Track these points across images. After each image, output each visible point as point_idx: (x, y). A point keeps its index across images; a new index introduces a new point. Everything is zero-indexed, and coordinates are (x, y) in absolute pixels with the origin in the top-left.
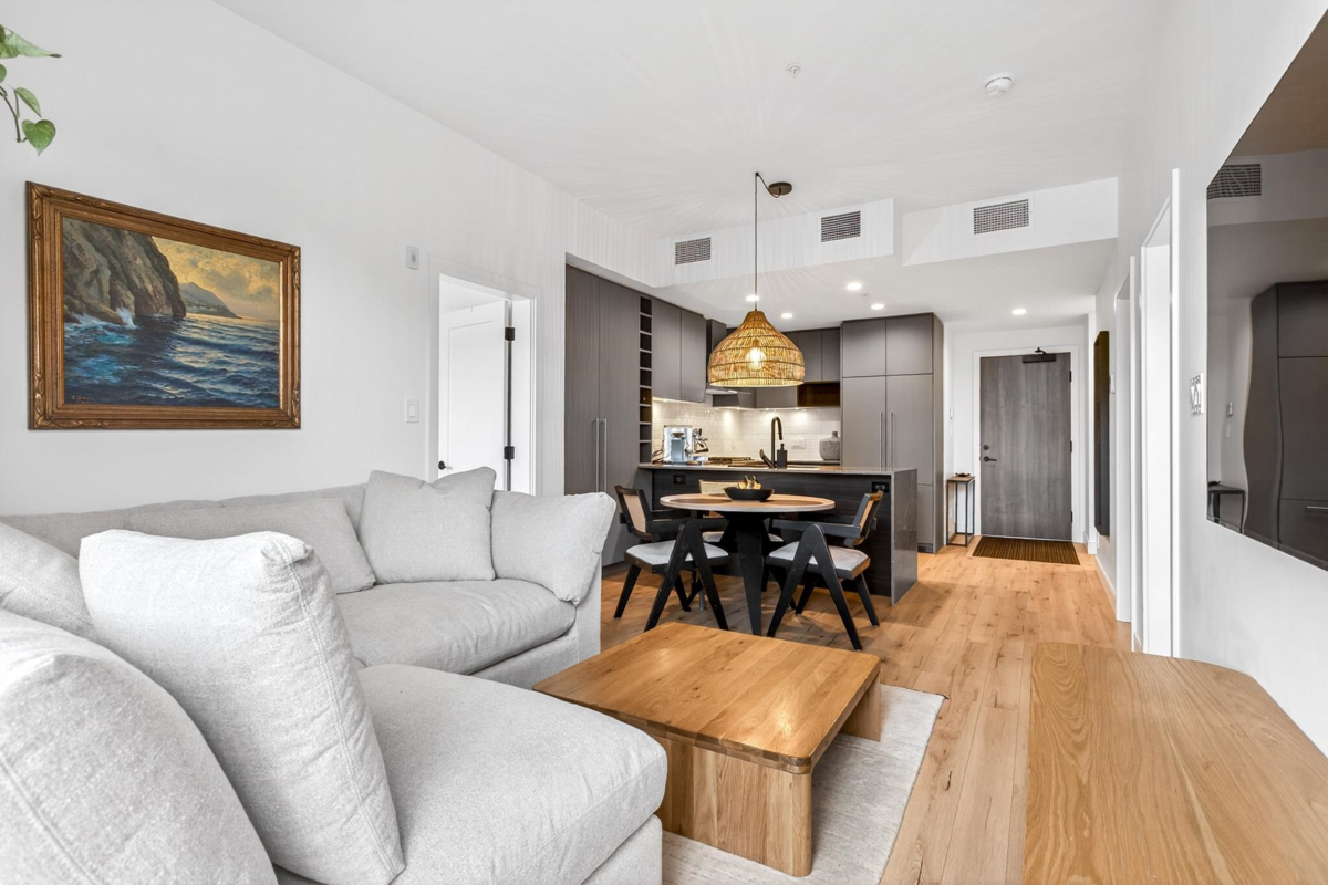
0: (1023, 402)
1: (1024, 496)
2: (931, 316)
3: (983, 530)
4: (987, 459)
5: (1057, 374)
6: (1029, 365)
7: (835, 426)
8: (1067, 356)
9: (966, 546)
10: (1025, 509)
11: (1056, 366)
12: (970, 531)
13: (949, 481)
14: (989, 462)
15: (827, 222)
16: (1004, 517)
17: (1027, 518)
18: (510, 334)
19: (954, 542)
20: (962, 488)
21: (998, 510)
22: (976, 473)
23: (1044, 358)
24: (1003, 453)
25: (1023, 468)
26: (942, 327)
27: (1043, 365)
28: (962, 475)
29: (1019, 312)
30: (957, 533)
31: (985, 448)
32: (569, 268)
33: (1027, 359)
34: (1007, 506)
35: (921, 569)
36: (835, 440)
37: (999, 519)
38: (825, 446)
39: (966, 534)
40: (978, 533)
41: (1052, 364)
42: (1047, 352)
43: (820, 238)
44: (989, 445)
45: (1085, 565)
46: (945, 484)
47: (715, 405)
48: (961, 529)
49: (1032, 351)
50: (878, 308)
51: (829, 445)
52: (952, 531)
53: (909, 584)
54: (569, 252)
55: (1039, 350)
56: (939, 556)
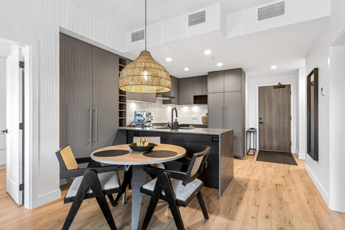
0: (274, 102)
1: (274, 136)
2: (240, 69)
3: (259, 148)
4: (261, 123)
5: (286, 92)
6: (276, 89)
7: (206, 111)
8: (289, 86)
9: (254, 155)
10: (274, 140)
11: (285, 89)
12: (255, 148)
13: (247, 132)
14: (262, 124)
15: (191, 17)
16: (267, 143)
17: (275, 143)
18: (22, 65)
19: (249, 154)
20: (252, 134)
21: (265, 141)
22: (257, 128)
23: (280, 86)
24: (267, 121)
25: (274, 126)
26: (245, 74)
27: (281, 89)
28: (252, 129)
29: (274, 67)
30: (250, 149)
31: (260, 119)
32: (61, 34)
33: (275, 87)
34: (268, 139)
35: (235, 169)
36: (207, 116)
37: (265, 144)
38: (203, 118)
39: (254, 149)
40: (258, 149)
41: (284, 88)
42: (282, 84)
43: (188, 25)
44: (262, 118)
45: (300, 166)
46: (246, 132)
47: (163, 104)
48: (252, 147)
49: (277, 84)
50: (220, 66)
51: (205, 118)
52: (248, 148)
53: (230, 179)
54: (62, 26)
55: (279, 83)
56: (244, 161)
